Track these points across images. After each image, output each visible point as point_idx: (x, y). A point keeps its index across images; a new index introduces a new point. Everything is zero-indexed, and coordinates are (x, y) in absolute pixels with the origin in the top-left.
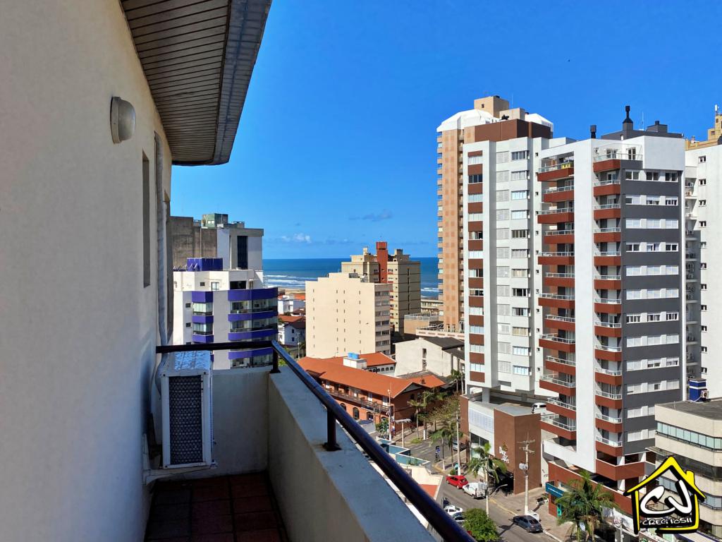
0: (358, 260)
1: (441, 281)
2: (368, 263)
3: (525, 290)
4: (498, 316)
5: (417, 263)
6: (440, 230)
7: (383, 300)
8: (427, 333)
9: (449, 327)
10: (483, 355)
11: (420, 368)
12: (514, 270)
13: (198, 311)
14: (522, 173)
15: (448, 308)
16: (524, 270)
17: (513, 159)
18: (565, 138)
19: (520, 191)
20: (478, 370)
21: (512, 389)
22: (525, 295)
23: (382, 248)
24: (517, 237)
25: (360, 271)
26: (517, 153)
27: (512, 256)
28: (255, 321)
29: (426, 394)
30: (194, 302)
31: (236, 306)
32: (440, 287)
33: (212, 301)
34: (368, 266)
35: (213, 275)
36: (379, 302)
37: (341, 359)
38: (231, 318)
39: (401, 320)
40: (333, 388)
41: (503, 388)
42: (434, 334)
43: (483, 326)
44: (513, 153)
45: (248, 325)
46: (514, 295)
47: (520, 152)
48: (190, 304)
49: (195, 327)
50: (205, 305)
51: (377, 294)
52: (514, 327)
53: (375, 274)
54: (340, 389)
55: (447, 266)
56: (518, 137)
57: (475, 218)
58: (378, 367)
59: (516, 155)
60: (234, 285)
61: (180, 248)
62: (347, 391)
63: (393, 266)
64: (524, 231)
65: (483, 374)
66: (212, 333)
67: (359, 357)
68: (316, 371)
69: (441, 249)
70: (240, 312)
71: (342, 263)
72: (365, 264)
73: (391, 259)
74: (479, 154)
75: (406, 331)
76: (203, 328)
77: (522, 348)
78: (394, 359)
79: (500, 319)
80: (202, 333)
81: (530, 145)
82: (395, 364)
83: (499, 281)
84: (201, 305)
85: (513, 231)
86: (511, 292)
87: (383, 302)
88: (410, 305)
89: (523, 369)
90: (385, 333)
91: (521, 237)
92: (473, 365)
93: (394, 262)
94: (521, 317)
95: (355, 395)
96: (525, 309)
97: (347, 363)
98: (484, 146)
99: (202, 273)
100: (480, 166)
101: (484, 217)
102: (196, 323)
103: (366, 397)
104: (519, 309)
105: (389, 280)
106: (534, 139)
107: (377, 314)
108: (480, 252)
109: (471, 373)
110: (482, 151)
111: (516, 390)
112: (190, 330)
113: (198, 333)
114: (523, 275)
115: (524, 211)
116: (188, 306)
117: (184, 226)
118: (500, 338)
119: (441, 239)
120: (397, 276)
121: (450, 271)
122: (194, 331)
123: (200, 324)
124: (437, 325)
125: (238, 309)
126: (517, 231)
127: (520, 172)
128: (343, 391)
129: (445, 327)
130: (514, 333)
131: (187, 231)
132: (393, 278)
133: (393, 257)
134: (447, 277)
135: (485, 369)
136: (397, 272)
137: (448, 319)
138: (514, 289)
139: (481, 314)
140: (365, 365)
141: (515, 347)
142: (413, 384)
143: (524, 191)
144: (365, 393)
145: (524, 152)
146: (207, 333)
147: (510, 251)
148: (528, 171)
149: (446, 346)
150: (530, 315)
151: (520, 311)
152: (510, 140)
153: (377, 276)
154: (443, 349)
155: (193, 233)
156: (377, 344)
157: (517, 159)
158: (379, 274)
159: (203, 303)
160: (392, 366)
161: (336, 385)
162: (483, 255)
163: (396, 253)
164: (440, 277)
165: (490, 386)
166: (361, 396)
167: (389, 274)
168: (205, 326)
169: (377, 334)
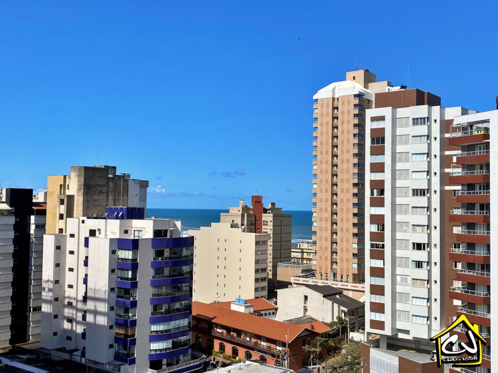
0: (236, 212)
1: (315, 233)
2: (246, 214)
3: (424, 244)
4: (397, 268)
5: (289, 215)
6: (315, 186)
7: (262, 249)
8: (301, 280)
9: (321, 275)
10: (383, 304)
11: (301, 314)
12: (414, 225)
13: (123, 257)
14: (422, 137)
15: (321, 258)
16: (424, 226)
17: (414, 124)
18: (461, 107)
19: (421, 154)
20: (378, 319)
21: (409, 337)
22: (424, 249)
23: (257, 200)
24: (417, 195)
25: (238, 221)
26: (417, 119)
27: (412, 212)
28: (172, 268)
29: (319, 340)
30: (119, 249)
31: (159, 253)
32: (314, 238)
33: (137, 248)
34: (246, 218)
35: (136, 223)
36: (259, 251)
37: (229, 304)
38: (153, 265)
39: (275, 267)
40: (225, 332)
41: (401, 336)
42: (308, 281)
43: (384, 277)
44: (414, 119)
45: (167, 271)
46: (414, 248)
47: (421, 118)
48: (115, 251)
49: (119, 273)
50: (131, 252)
51: (257, 243)
52: (413, 279)
53: (252, 224)
54: (232, 333)
55: (321, 220)
56: (417, 105)
57: (377, 176)
58: (262, 312)
59: (416, 121)
60: (157, 233)
61: (96, 197)
62: (239, 334)
63: (268, 218)
64: (424, 190)
65: (383, 322)
66: (136, 279)
67: (246, 302)
68: (207, 316)
69: (315, 204)
70: (162, 259)
71: (221, 214)
72: (243, 216)
73: (265, 211)
74: (382, 118)
75: (279, 278)
76: (128, 274)
77: (421, 298)
78: (276, 304)
79: (399, 271)
80: (127, 279)
81: (429, 112)
82: (276, 309)
83: (399, 235)
84: (127, 252)
85: (413, 190)
86: (411, 246)
87: (262, 251)
88: (282, 254)
89: (422, 318)
90: (263, 279)
91: (421, 195)
92: (373, 314)
93: (268, 214)
94: (420, 270)
95: (248, 339)
96: (425, 262)
97: (234, 307)
98: (386, 111)
99: (126, 221)
100: (382, 130)
101: (386, 176)
102: (121, 269)
103: (259, 341)
104: (419, 262)
105: (263, 230)
106: (433, 107)
107: (257, 262)
108: (382, 208)
109: (371, 321)
110: (384, 116)
111: (413, 338)
112: (114, 276)
113: (122, 278)
114: (423, 231)
115: (425, 171)
116: (113, 252)
117: (100, 177)
118: (399, 289)
119: (315, 194)
120: (272, 228)
121: (324, 224)
122: (119, 277)
123: (124, 270)
124: (309, 272)
125: (160, 256)
126: (417, 190)
127: (420, 136)
128: (235, 335)
129: (318, 275)
130: (414, 285)
131: (102, 182)
132: (268, 229)
133: (267, 210)
134: (321, 229)
135: (385, 317)
136: (272, 224)
137: (321, 268)
138: (414, 244)
139: (382, 266)
140: (252, 310)
141: (415, 297)
142: (306, 329)
143: (424, 154)
144: (259, 337)
145: (424, 118)
146: (131, 279)
147: (411, 208)
148: (428, 136)
149: (326, 293)
150: (429, 268)
151: (419, 264)
152: (411, 108)
153: (254, 226)
154: (324, 296)
155: (108, 183)
156: (256, 290)
157: (417, 124)
158: (255, 225)
159: (129, 250)
160: (274, 311)
161: (229, 329)
162: (385, 211)
163: (270, 206)
164: (313, 229)
165: (390, 334)
166: (253, 340)
167: (264, 225)
168: (130, 273)
169: (257, 280)
